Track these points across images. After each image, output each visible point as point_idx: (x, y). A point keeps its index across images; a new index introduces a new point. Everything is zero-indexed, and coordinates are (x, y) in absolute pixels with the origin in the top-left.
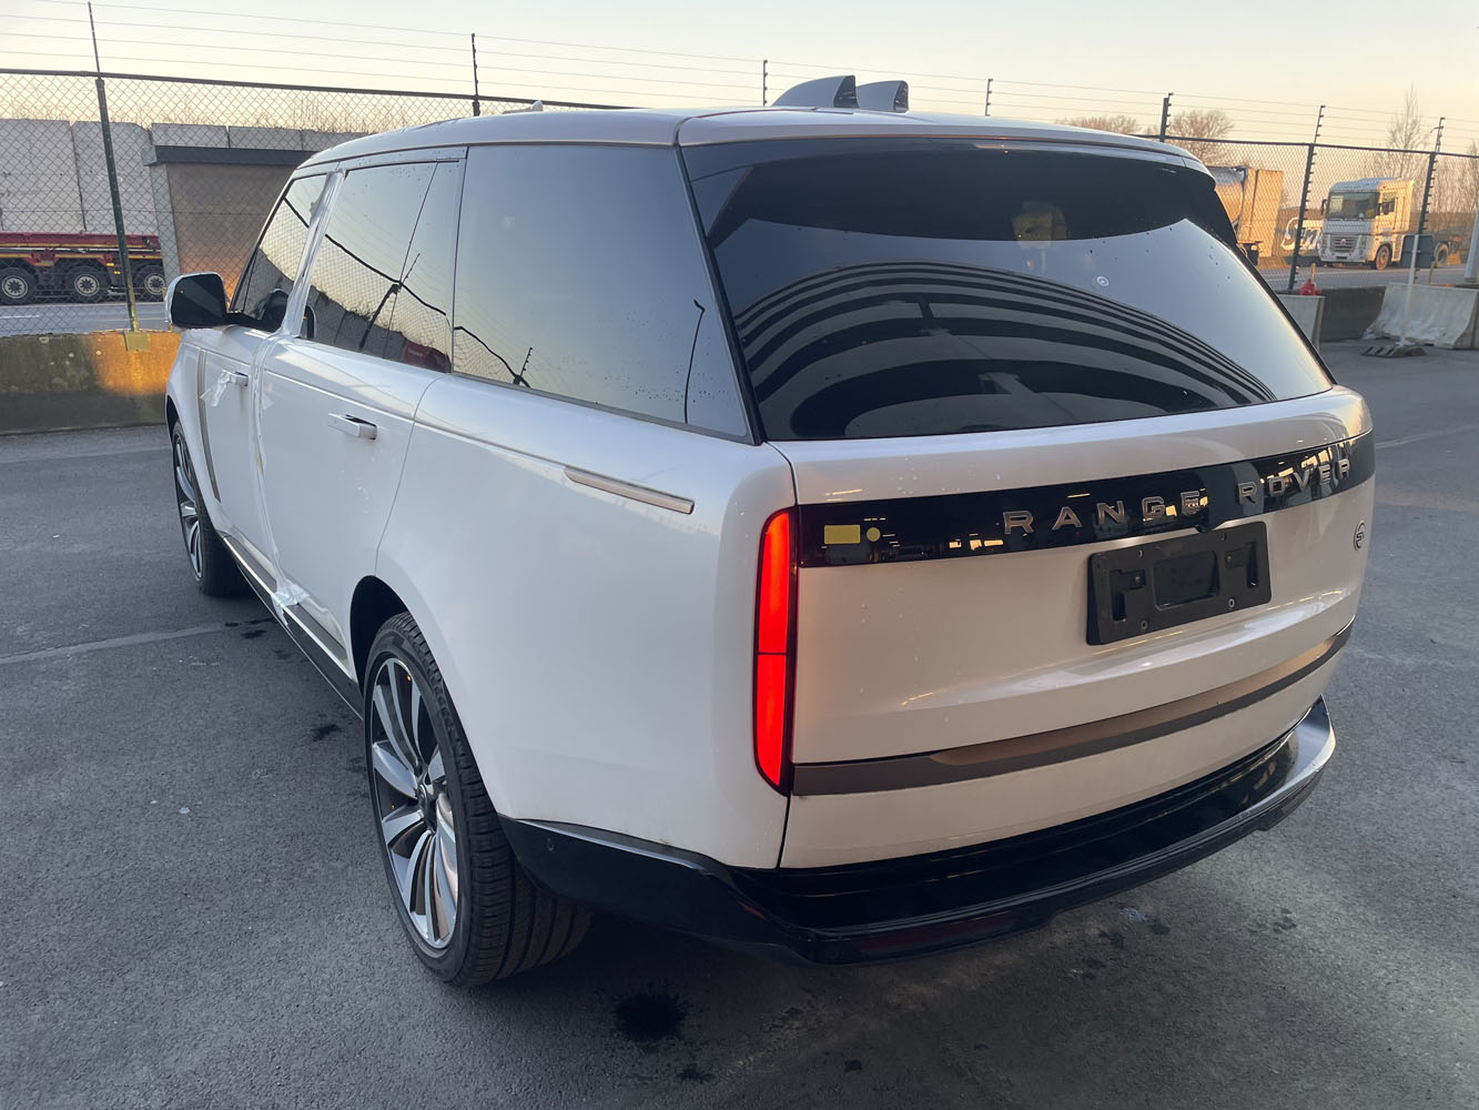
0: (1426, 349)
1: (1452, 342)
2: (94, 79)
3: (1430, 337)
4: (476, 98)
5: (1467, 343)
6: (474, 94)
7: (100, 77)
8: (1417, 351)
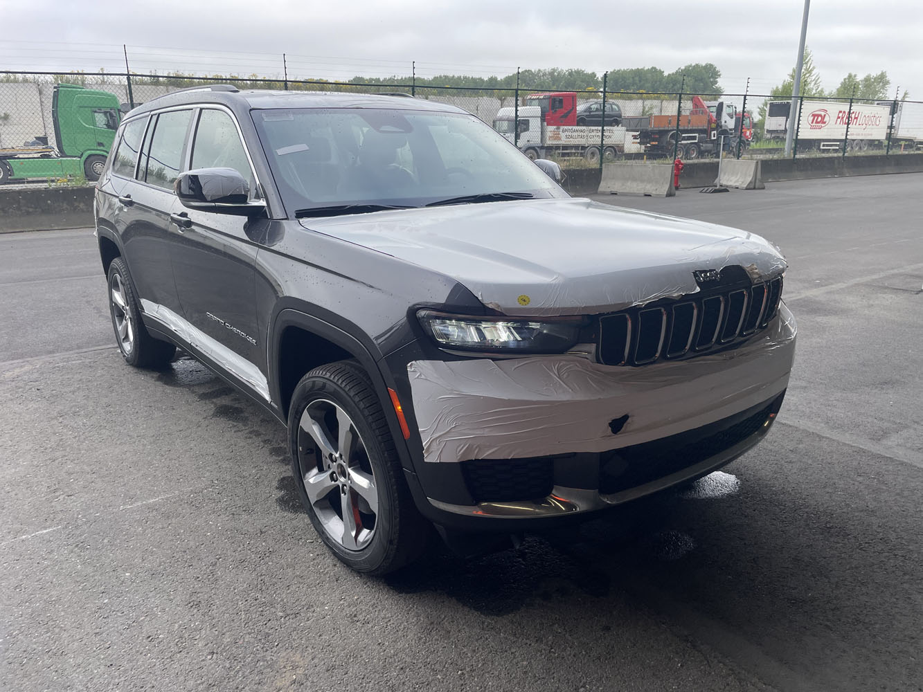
0: (729, 190)
1: (745, 186)
2: (126, 77)
3: (737, 184)
4: (286, 81)
5: (752, 186)
6: (285, 79)
7: (128, 75)
8: (724, 190)
